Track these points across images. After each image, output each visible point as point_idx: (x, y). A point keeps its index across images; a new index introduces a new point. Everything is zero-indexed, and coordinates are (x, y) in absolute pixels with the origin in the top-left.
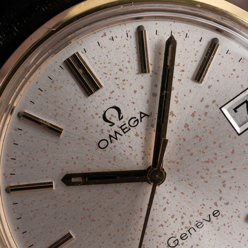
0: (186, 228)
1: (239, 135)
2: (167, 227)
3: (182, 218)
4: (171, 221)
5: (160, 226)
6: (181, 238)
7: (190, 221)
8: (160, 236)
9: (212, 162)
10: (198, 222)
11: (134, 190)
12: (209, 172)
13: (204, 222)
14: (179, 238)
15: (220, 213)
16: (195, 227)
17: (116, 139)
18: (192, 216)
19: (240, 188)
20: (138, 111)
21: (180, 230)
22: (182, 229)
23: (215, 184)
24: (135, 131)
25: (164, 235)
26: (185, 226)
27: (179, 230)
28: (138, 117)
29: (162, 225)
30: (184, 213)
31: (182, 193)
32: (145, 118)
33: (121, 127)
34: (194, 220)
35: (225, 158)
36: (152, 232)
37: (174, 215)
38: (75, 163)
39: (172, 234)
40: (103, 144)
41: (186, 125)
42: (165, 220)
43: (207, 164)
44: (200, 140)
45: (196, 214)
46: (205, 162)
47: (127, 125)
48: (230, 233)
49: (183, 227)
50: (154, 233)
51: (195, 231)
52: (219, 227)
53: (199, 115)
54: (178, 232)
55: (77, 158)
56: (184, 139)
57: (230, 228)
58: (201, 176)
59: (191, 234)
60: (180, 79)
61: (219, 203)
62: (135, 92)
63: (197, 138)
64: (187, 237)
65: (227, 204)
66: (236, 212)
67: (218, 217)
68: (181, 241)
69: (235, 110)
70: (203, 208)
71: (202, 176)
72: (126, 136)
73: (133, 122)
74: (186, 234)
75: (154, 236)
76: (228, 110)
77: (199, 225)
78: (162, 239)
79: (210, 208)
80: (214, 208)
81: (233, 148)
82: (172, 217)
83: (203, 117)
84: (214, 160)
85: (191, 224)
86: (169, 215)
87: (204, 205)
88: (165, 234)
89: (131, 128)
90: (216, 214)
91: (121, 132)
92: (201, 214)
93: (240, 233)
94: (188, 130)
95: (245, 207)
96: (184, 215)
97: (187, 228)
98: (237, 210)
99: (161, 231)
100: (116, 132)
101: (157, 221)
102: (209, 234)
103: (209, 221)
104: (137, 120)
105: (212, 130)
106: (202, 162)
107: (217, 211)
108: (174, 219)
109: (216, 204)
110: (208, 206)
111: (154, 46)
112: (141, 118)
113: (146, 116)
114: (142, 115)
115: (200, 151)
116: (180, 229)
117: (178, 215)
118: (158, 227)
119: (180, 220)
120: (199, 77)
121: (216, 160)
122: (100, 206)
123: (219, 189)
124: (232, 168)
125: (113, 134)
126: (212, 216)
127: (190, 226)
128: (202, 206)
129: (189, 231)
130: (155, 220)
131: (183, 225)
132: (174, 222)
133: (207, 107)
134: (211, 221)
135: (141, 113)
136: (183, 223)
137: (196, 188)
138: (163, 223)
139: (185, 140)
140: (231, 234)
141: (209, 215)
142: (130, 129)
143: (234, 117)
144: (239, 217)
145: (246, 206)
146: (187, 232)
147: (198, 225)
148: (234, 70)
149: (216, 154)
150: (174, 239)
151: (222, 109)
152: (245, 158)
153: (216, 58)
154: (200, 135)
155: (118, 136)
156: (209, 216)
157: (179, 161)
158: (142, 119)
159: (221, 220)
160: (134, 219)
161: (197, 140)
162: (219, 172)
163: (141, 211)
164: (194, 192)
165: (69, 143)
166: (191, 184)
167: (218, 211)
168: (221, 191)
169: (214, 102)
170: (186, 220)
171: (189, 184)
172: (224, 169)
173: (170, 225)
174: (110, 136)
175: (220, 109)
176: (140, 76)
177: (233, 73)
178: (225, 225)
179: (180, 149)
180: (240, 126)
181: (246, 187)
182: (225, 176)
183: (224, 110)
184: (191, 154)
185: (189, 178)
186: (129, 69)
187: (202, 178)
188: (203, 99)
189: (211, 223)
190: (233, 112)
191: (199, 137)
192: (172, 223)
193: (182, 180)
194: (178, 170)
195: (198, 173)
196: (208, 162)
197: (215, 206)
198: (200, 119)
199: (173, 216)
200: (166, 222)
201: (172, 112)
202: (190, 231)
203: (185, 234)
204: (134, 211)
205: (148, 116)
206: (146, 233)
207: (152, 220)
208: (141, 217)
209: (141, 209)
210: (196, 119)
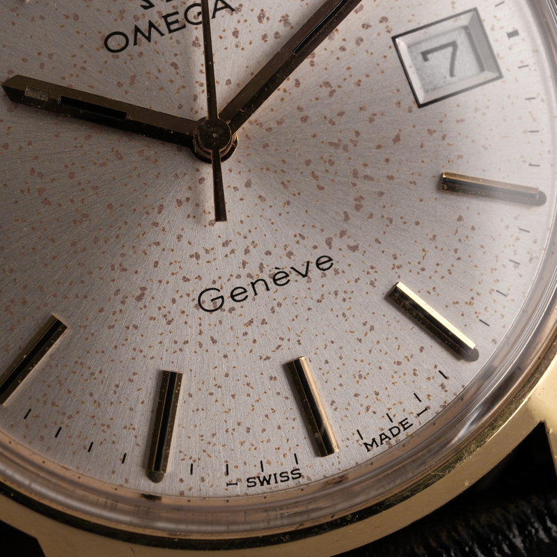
0: (249, 276)
1: (420, 106)
2: (208, 262)
3: (247, 251)
4: (221, 251)
5: (191, 256)
6: (232, 296)
7: (262, 264)
8: (186, 279)
9: (345, 148)
10: (279, 271)
11: (156, 161)
12: (332, 169)
13: (293, 276)
14: (226, 294)
15: (332, 264)
16: (269, 281)
17: (149, 39)
18: (268, 253)
19: (391, 222)
21: (234, 277)
22: (239, 277)
23: (339, 198)
24: (195, 33)
25: (196, 278)
26: (247, 271)
27: (231, 276)
28: (210, 6)
29: (197, 256)
30: (253, 242)
31: (260, 197)
32: (224, 11)
33: (165, 17)
34: (272, 264)
35: (377, 149)
36: (171, 264)
37: (230, 241)
38: (42, 66)
39: (214, 282)
40: (115, 42)
42: (207, 247)
43: (332, 150)
44: (332, 93)
45: (279, 251)
46: (331, 144)
47: (180, 17)
48: (344, 315)
49: (243, 272)
50: (175, 268)
51: (268, 289)
52: (323, 295)
53: (344, 40)
54: (229, 280)
55: (50, 56)
56: (297, 80)
57: (345, 305)
58: (313, 172)
59: (256, 294)
61: (336, 242)
63: (324, 88)
64: (247, 297)
65: (354, 248)
66: (368, 273)
67: (326, 271)
68: (229, 303)
69: (425, 55)
70: (298, 242)
71: (316, 173)
72: (171, 38)
73: (196, 14)
74: (245, 291)
75: (173, 274)
76: (410, 47)
77: (280, 278)
78: (188, 287)
79: (315, 247)
80: (323, 250)
81: (400, 131)
82: (225, 244)
83: (351, 45)
84: (351, 146)
85: (262, 272)
86: (219, 237)
87: (303, 238)
88: (199, 276)
89: (187, 24)
90: (323, 263)
91: (164, 28)
92: (290, 254)
93: (366, 322)
94: (312, 64)
95: (392, 267)
96: (251, 248)
97: (252, 277)
98: (372, 268)
99: (191, 267)
100: (151, 25)
101: (189, 243)
102: (296, 303)
103: (304, 276)
105: (364, 79)
106: (323, 142)
107: (327, 259)
108: (228, 249)
109: (329, 243)
110: (309, 243)
112: (216, 10)
113: (228, 9)
114: (220, 5)
115: (325, 118)
116: (235, 275)
117: (239, 245)
118: (188, 256)
119: (240, 256)
121: (355, 145)
122: (72, 176)
123: (345, 213)
124: (385, 173)
125: (144, 26)
126: (313, 266)
127: (260, 274)
128: (298, 238)
129: (253, 284)
130: (184, 241)
131: (244, 268)
132: (226, 256)
133: (366, 26)
134: (309, 278)
136: (244, 264)
137: (294, 195)
138: (201, 252)
139: (299, 84)
140: (345, 319)
141: (308, 263)
142: (184, 27)
144: (372, 284)
145: (394, 265)
146: (248, 285)
147: (276, 278)
149: (357, 133)
150: (214, 294)
151: (397, 40)
152: (420, 161)
154: (334, 84)
155: (154, 33)
156: (306, 264)
157: (273, 126)
158: (218, 13)
159: (331, 281)
160: (140, 225)
161: (326, 91)
162: (355, 174)
163: (160, 212)
164: (288, 203)
165: (42, 18)
166: (286, 183)
167: (330, 259)
168: (347, 218)
169: (384, 20)
170: (256, 257)
171: (282, 183)
172: (368, 171)
173: (215, 259)
174: (137, 30)
175: (394, 39)
178: (336, 293)
179: (282, 99)
180: (426, 91)
181: (405, 223)
182: (364, 187)
183: (402, 44)
184: (304, 119)
185: (285, 170)
187: (316, 177)
188: (361, 7)
189: (308, 282)
190: (420, 57)
191: (331, 87)
192: (220, 257)
193: (268, 169)
194: (266, 146)
195: (308, 163)
196: (336, 145)
197: (327, 248)
198: (343, 49)
199: (227, 241)
200: (207, 251)
201: (287, 16)
202: (255, 286)
203: (243, 291)
204: (144, 208)
205: (233, 10)
206: (156, 264)
207: (179, 237)
208: (156, 224)
209: (161, 207)
210: (335, 46)
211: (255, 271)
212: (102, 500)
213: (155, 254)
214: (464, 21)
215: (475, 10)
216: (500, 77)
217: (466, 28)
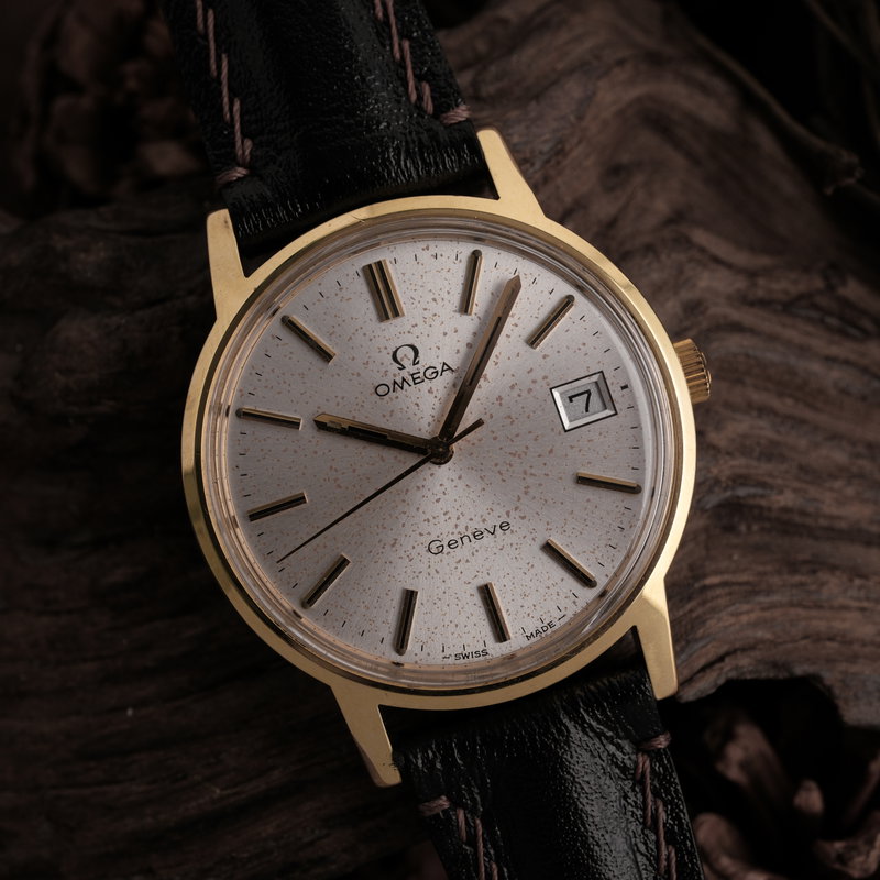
0: (459, 533)
1: (566, 431)
2: (435, 524)
3: (458, 519)
5: (425, 521)
6: (449, 545)
7: (467, 526)
8: (421, 534)
9: (519, 457)
10: (477, 530)
12: (511, 469)
13: (486, 533)
14: (445, 544)
15: (509, 527)
16: (472, 537)
17: (402, 388)
18: (471, 520)
19: (546, 502)
20: (441, 360)
21: (450, 534)
22: (453, 533)
23: (515, 487)
24: (430, 385)
25: (427, 534)
26: (458, 530)
27: (448, 533)
28: (439, 369)
29: (428, 521)
30: (462, 513)
31: (467, 485)
33: (412, 375)
34: (473, 526)
35: (538, 457)
36: (412, 525)
37: (449, 512)
38: (338, 404)
39: (438, 536)
40: (382, 390)
41: (500, 398)
42: (435, 515)
43: (511, 458)
44: (512, 423)
45: (478, 519)
46: (510, 454)
47: (421, 375)
48: (516, 558)
49: (456, 531)
50: (415, 528)
51: (470, 541)
52: (503, 546)
53: (520, 390)
54: (447, 535)
55: (343, 398)
57: (518, 551)
58: (499, 471)
59: (463, 544)
60: (510, 335)
61: (512, 514)
62: (445, 334)
63: (508, 419)
64: (457, 546)
65: (523, 518)
66: (531, 533)
67: (506, 532)
68: (446, 549)
69: (571, 399)
70: (489, 513)
71: (501, 471)
72: (415, 388)
73: (431, 373)
74: (457, 542)
75: (413, 531)
76: (561, 394)
77: (477, 535)
78: (423, 539)
79: (499, 517)
80: (504, 519)
81: (553, 446)
82: (445, 514)
83: (524, 394)
84: (523, 455)
86: (442, 509)
87: (492, 511)
88: (429, 533)
89: (425, 379)
90: (504, 526)
91: (411, 382)
92: (484, 521)
93: (529, 563)
94: (501, 404)
96: (461, 516)
97: (461, 534)
98: (534, 530)
99: (424, 527)
100: (404, 380)
101: (424, 512)
102: (487, 550)
103: (492, 534)
104: (437, 372)
105: (532, 414)
106: (506, 453)
107: (506, 524)
108: (447, 517)
109: (508, 514)
110: (496, 514)
112: (443, 371)
113: (450, 370)
114: (445, 368)
115: (508, 437)
117: (454, 514)
118: (423, 521)
119: (454, 521)
120: (534, 340)
121: (526, 455)
122: (354, 471)
123: (518, 496)
124: (544, 472)
125: (399, 380)
126: (498, 528)
127: (466, 532)
128: (489, 511)
129: (461, 538)
130: (421, 511)
131: (456, 528)
132: (446, 521)
133: (534, 382)
134: (495, 535)
135: (444, 364)
136: (456, 526)
137: (488, 485)
138: (431, 519)
140: (516, 560)
141: (495, 526)
142: (423, 381)
143: (566, 407)
144: (533, 539)
145: (547, 528)
146: (459, 539)
148: (584, 344)
149: (527, 447)
150: (438, 544)
151: (553, 390)
152: (565, 465)
153: (563, 322)
154: (513, 416)
155: (405, 384)
157: (476, 441)
158: (444, 373)
159: (508, 538)
161: (508, 421)
162: (525, 473)
163: (406, 494)
164: (484, 489)
165: (338, 375)
166: (483, 477)
167: (508, 524)
168: (519, 499)
169: (545, 378)
170: (463, 522)
171: (481, 477)
172: (533, 471)
173: (439, 523)
174: (395, 382)
175: (551, 390)
176: (458, 315)
177: (582, 347)
178: (511, 545)
180: (570, 421)
181: (554, 503)
182: (530, 480)
183: (556, 393)
184: (495, 438)
185: (482, 469)
186: (446, 302)
187: (501, 474)
188: (531, 370)
189: (494, 538)
190: (568, 400)
191: (512, 419)
192: (442, 521)
193: (472, 469)
194: (471, 454)
195: (496, 465)
196: (514, 455)
197: (507, 517)
198: (519, 396)
199: (446, 512)
200: (434, 518)
202: (463, 539)
203: (455, 542)
205: (453, 371)
206: (403, 525)
207: (418, 509)
208: (404, 501)
209: (407, 490)
210: (515, 393)
211: (463, 531)
212: (369, 665)
213: (403, 519)
214: (595, 378)
215: (602, 372)
216: (616, 414)
217: (596, 382)
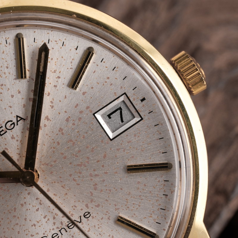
0: (58, 228)
2: (39, 226)
3: (54, 218)
4: (44, 220)
5: (32, 226)
7: (61, 222)
8: (32, 236)
9: (85, 166)
10: (69, 223)
11: (8, 190)
12: (81, 175)
14: (50, 237)
15: (90, 215)
16: (66, 228)
18: (63, 217)
19: (110, 191)
20: (14, 115)
21: (52, 230)
22: (53, 229)
23: (87, 187)
24: (11, 133)
25: (36, 234)
26: (56, 226)
27: (50, 229)
28: (15, 120)
29: (35, 225)
30: (56, 214)
31: (54, 194)
32: (21, 121)
34: (66, 221)
35: (97, 162)
36: (25, 231)
37: (47, 215)
39: (44, 234)
41: (61, 130)
42: (38, 220)
43: (79, 167)
44: (74, 144)
46: (78, 165)
47: (4, 128)
48: (100, 234)
49: (55, 227)
50: (27, 232)
51: (66, 231)
52: (89, 228)
53: (73, 120)
54: (50, 232)
56: (58, 142)
57: (100, 230)
58: (73, 179)
59: (62, 235)
60: (55, 85)
61: (89, 205)
62: (12, 96)
63: (70, 142)
64: (59, 237)
65: (98, 206)
66: (106, 214)
67: (89, 218)
69: (109, 116)
70: (74, 209)
71: (75, 179)
72: (2, 138)
73: (10, 125)
74: (58, 234)
75: (26, 235)
76: (102, 116)
79: (82, 209)
80: (85, 210)
81: (105, 152)
83: (77, 122)
84: (87, 164)
85: (62, 225)
86: (42, 215)
87: (76, 207)
88: (37, 233)
89: (7, 130)
90: (87, 215)
92: (72, 215)
93: (110, 235)
94: (63, 134)
96: (56, 216)
97: (59, 228)
98: (107, 212)
99: (33, 230)
101: (30, 220)
102: (79, 234)
103: (80, 222)
104: (14, 123)
105: (85, 135)
106: (74, 165)
107: (88, 213)
108: (47, 219)
109: (87, 206)
110: (79, 208)
111: (32, 53)
112: (18, 121)
113: (22, 120)
114: (19, 119)
115: (73, 155)
116: (52, 229)
117: (50, 216)
118: (31, 226)
119: (52, 220)
120: (74, 83)
121: (88, 163)
123: (91, 192)
124: (104, 172)
126: (83, 218)
127: (62, 226)
128: (74, 207)
129: (60, 231)
130: (28, 220)
131: (55, 225)
132: (46, 222)
133: (81, 112)
134: (82, 223)
135: (17, 116)
136: (54, 223)
137: (68, 190)
138: (36, 223)
139: (59, 143)
140: (101, 236)
141: (80, 216)
142: (6, 132)
143: (107, 123)
144: (109, 219)
145: (116, 209)
146: (58, 232)
147: (69, 226)
148: (108, 78)
149: (88, 158)
151: (95, 115)
152: (116, 163)
153: (90, 66)
156: (80, 217)
157: (53, 163)
158: (19, 123)
159: (91, 222)
160: (8, 218)
161: (70, 144)
162: (91, 175)
163: (15, 211)
164: (66, 194)
166: (64, 186)
167: (89, 213)
168: (92, 194)
169: (88, 108)
170: (58, 220)
171: (62, 186)
172: (96, 173)
173: (42, 225)
175: (94, 114)
176: (17, 81)
177: (107, 80)
178: (95, 226)
179: (54, 152)
180: (113, 132)
181: (116, 190)
182: (97, 179)
183: (98, 116)
184: (65, 158)
185: (62, 180)
186: (7, 74)
188: (77, 105)
189: (82, 224)
190: (108, 118)
191: (73, 141)
192: (44, 223)
193: (55, 182)
194: (52, 173)
195: (71, 175)
196: (80, 165)
197: (87, 208)
198: (74, 124)
199: (45, 216)
200: (38, 222)
201: (48, 116)
202: (61, 231)
203: (56, 234)
204: (8, 211)
205: (24, 120)
206: (19, 232)
207: (25, 219)
208: (15, 216)
209: (15, 209)
210: (70, 124)
211: (60, 226)
213: (17, 228)
214: (122, 98)
215: (125, 93)
216: (142, 119)
217: (123, 101)
